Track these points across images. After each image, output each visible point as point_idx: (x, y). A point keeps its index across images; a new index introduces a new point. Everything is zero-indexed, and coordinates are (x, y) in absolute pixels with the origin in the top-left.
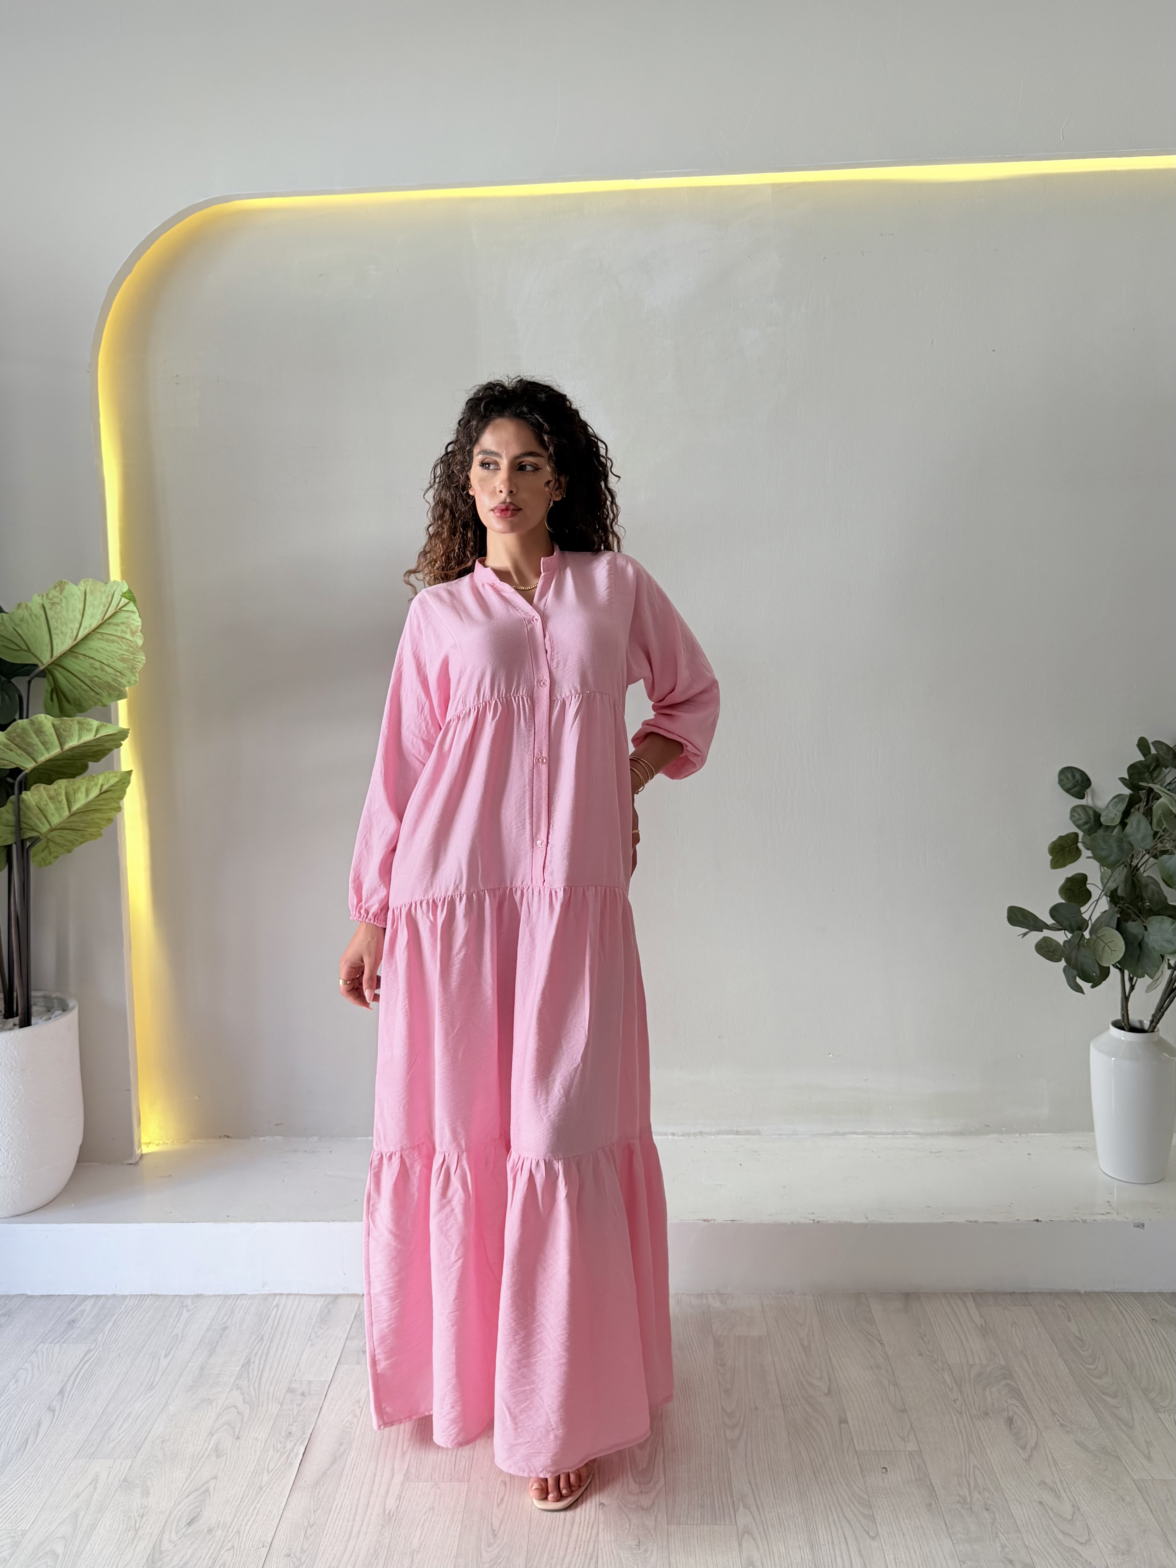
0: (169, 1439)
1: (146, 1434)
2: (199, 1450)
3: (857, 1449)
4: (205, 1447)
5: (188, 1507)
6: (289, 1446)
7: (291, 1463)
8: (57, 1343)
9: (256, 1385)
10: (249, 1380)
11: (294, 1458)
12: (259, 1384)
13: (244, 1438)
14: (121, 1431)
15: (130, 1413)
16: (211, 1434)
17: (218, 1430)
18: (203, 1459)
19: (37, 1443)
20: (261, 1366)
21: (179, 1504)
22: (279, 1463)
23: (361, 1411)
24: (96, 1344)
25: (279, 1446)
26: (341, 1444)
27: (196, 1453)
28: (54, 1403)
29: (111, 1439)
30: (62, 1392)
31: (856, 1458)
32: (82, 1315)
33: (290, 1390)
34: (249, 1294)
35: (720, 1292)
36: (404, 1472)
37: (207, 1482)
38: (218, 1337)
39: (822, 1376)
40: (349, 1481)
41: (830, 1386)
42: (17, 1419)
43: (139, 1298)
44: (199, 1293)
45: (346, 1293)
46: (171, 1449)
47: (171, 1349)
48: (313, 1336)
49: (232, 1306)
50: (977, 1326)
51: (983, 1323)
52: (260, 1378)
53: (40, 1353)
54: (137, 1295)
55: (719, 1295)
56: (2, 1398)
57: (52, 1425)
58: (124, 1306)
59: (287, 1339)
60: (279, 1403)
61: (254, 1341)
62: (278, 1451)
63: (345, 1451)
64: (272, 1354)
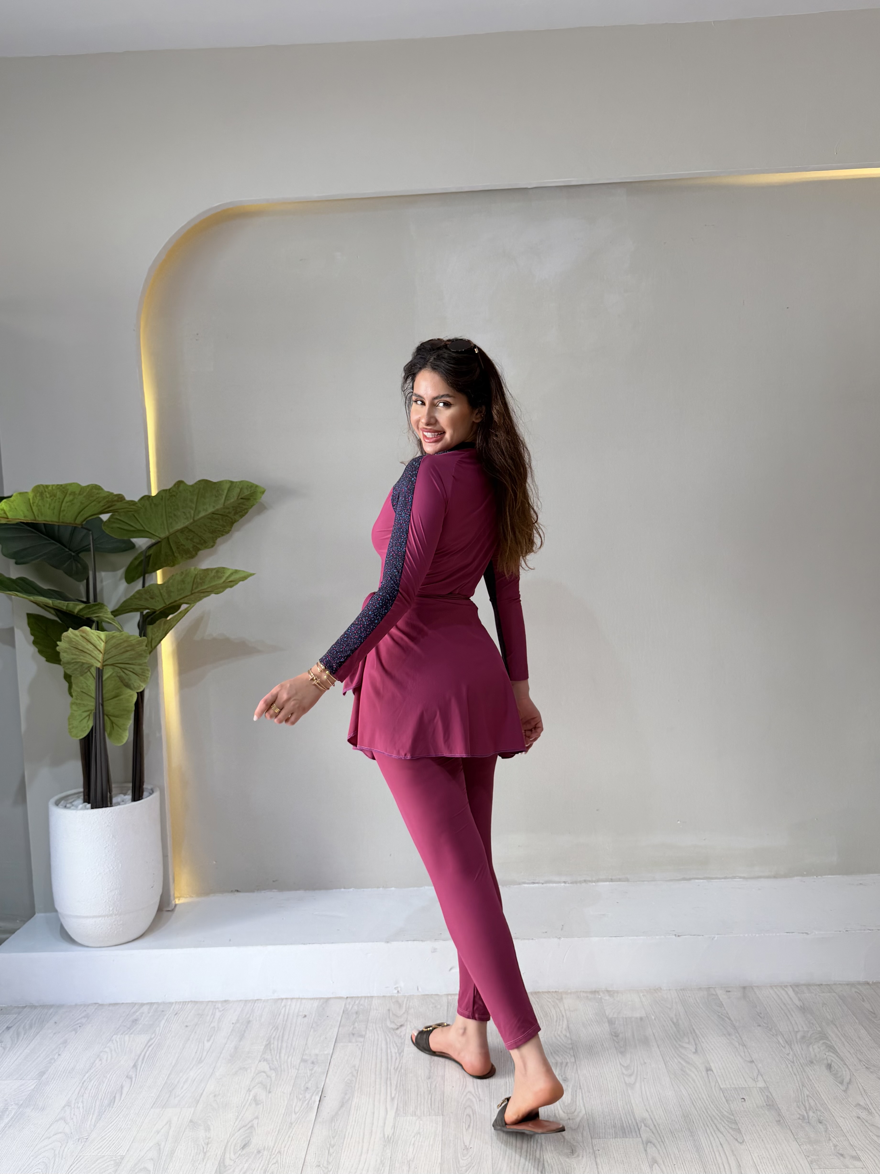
0: (219, 1094)
1: (201, 1092)
2: (243, 1100)
3: (722, 1087)
4: (246, 1099)
5: (240, 1137)
7: (312, 1106)
8: (126, 1034)
9: (278, 1057)
10: (272, 1055)
11: (313, 1104)
12: (280, 1057)
13: (275, 1092)
14: (182, 1090)
15: (187, 1079)
16: (249, 1090)
17: (253, 1088)
18: (247, 1106)
19: (122, 1099)
20: (279, 1047)
21: (234, 1135)
22: (303, 1107)
23: (357, 1073)
24: (155, 1035)
25: (301, 1096)
26: (346, 1094)
27: (240, 1102)
28: (131, 1073)
29: (177, 1095)
30: (135, 1066)
31: (721, 1093)
32: (142, 1016)
33: (303, 1061)
34: (263, 999)
35: (608, 989)
36: (394, 1111)
37: (252, 1121)
38: (245, 1027)
39: (689, 1041)
40: (356, 1118)
41: (696, 1047)
42: (105, 1085)
43: (182, 1003)
44: (227, 999)
45: (334, 996)
46: (222, 1100)
47: (212, 1036)
48: (314, 1025)
49: (251, 1008)
50: (797, 1006)
51: (802, 1004)
52: (280, 1053)
53: (114, 1041)
54: (181, 1002)
55: (608, 991)
56: (92, 1071)
57: (132, 1087)
58: (172, 1008)
59: (295, 1027)
60: (296, 1069)
61: (271, 1030)
62: (300, 1100)
63: (349, 1099)
64: (286, 1038)
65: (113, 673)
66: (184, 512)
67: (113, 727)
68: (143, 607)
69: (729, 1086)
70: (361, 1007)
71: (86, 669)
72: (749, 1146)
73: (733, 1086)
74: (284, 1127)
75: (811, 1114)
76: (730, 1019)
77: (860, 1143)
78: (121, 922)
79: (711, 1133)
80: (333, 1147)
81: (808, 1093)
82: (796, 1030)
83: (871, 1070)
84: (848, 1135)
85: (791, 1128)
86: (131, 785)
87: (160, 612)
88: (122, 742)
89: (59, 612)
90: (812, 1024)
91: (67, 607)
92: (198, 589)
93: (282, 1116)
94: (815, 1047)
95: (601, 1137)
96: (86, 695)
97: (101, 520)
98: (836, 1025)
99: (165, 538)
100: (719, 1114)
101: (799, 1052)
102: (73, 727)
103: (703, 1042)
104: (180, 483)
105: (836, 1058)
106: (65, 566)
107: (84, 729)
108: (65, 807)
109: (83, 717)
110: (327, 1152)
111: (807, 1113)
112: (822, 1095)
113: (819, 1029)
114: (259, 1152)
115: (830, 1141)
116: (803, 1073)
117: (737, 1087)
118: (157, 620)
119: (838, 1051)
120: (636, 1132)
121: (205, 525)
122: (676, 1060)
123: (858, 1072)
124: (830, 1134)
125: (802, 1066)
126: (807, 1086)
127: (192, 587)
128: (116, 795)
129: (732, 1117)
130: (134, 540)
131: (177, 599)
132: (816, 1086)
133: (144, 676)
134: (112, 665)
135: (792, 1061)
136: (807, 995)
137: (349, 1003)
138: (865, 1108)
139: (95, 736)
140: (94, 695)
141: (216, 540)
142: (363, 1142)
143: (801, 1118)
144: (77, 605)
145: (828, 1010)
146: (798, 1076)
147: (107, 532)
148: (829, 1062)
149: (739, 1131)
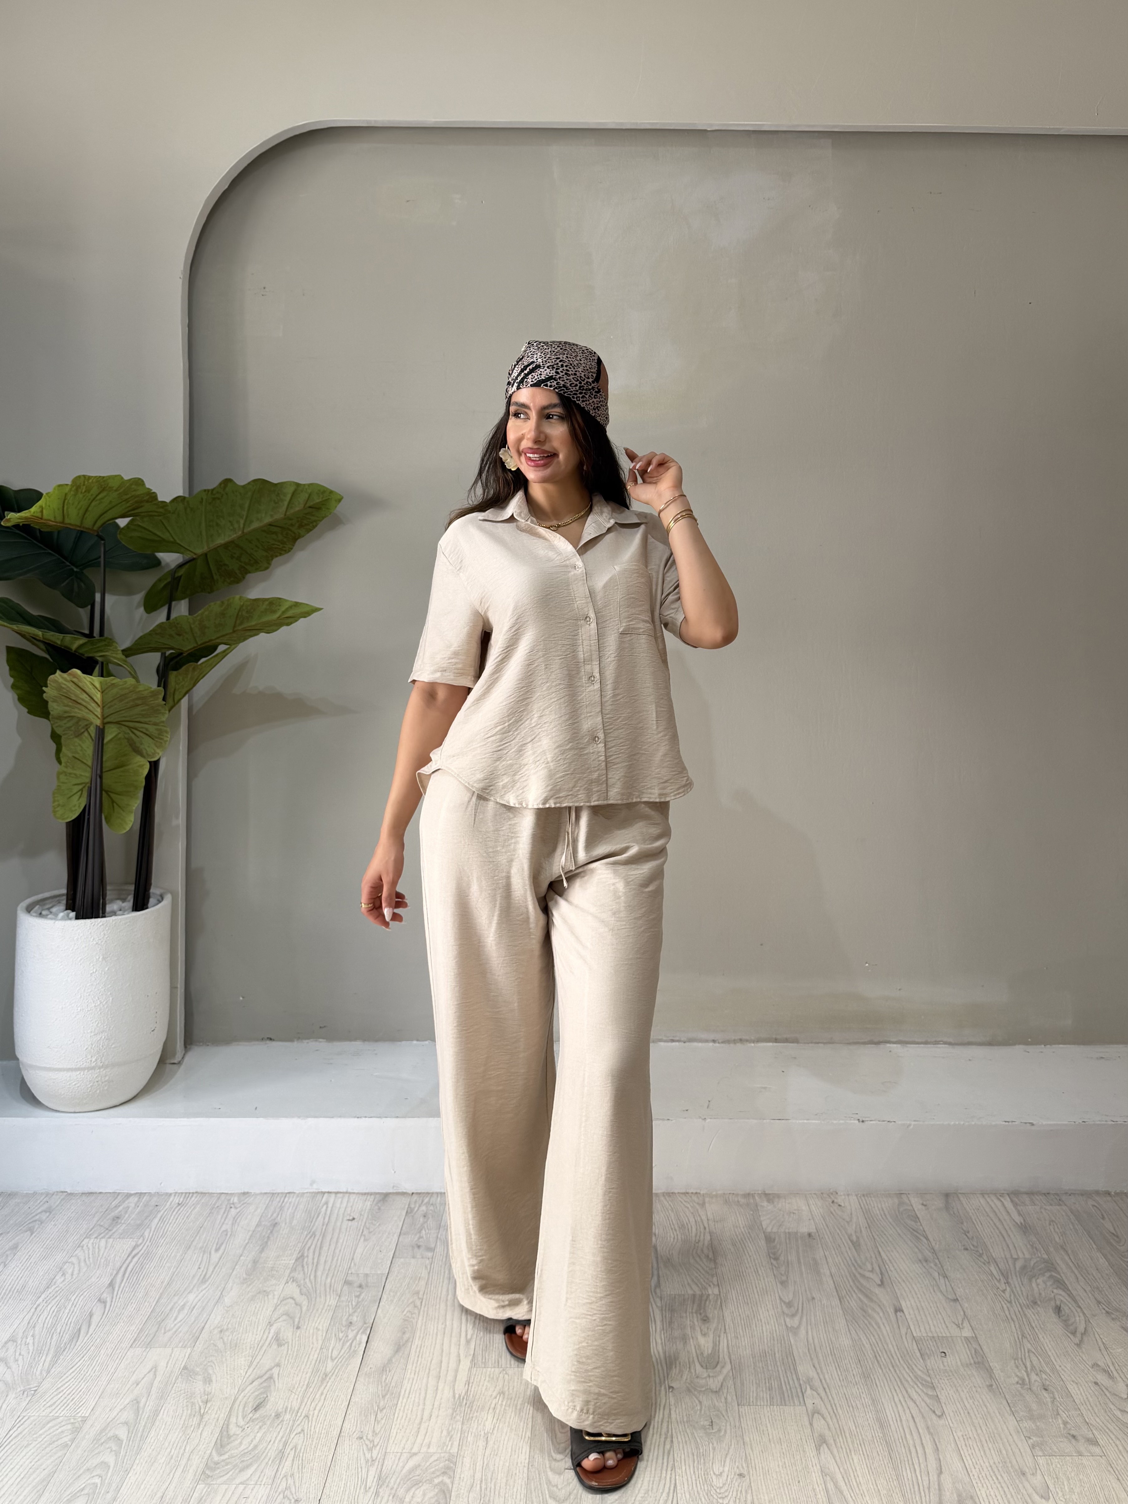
0: (227, 1329)
1: (203, 1324)
2: (259, 1340)
3: (915, 1335)
4: (265, 1337)
5: (252, 1394)
6: (351, 1335)
7: (355, 1351)
8: (102, 1238)
9: (312, 1277)
10: (304, 1273)
11: (357, 1346)
12: (315, 1276)
13: (305, 1327)
14: (177, 1321)
15: (184, 1305)
16: (270, 1324)
17: (276, 1320)
18: (264, 1348)
19: (90, 1334)
20: (316, 1260)
21: (244, 1390)
22: (343, 1351)
23: (422, 1302)
24: (144, 1240)
25: (341, 1335)
26: (404, 1333)
27: (256, 1342)
28: (105, 1295)
29: (167, 1329)
30: (111, 1285)
31: (914, 1343)
32: (126, 1212)
33: (347, 1283)
34: (297, 1192)
35: (767, 1192)
36: (470, 1358)
37: (271, 1369)
38: (269, 1231)
39: (873, 1268)
40: (416, 1368)
41: (882, 1278)
42: (67, 1311)
43: (184, 1195)
44: (246, 1191)
45: (395, 1191)
46: (230, 1338)
47: (222, 1243)
48: (366, 1232)
49: (280, 1204)
50: (1017, 1223)
51: (1022, 1221)
52: (316, 1271)
53: (85, 1247)
54: (182, 1193)
55: (766, 1195)
56: (50, 1290)
57: (104, 1316)
58: (168, 1204)
59: (339, 1234)
60: (337, 1295)
61: (306, 1236)
62: (340, 1340)
63: (409, 1339)
64: (325, 1248)
65: (119, 733)
66: (230, 522)
67: (113, 807)
68: (167, 646)
69: (924, 1335)
70: (432, 1208)
71: (83, 728)
72: (950, 1421)
73: (930, 1335)
74: (316, 1380)
75: (1034, 1377)
76: (927, 1239)
77: (1098, 1420)
78: (107, 1078)
79: (900, 1401)
80: (381, 1411)
81: (1029, 1345)
82: (1015, 1256)
83: (1113, 1316)
84: (1082, 1408)
85: (1007, 1396)
86: (132, 887)
87: (189, 654)
88: (125, 829)
89: (51, 647)
90: (1036, 1248)
91: (62, 640)
92: (243, 626)
93: (314, 1362)
94: (1040, 1281)
95: (751, 1404)
96: (79, 762)
97: (117, 526)
98: (1067, 1252)
99: (202, 555)
100: (911, 1375)
101: (1018, 1289)
102: (59, 805)
103: (891, 1270)
104: (227, 481)
105: (1067, 1297)
106: (62, 585)
107: (73, 809)
108: (40, 915)
109: (75, 791)
110: (373, 1417)
111: (1028, 1375)
112: (1048, 1350)
113: (1045, 1256)
114: (278, 1416)
115: (1059, 1416)
116: (1024, 1320)
117: (935, 1335)
118: (184, 664)
119: (1070, 1288)
120: (798, 1397)
121: (258, 540)
122: (854, 1295)
123: (1096, 1318)
124: (1058, 1407)
125: (1022, 1309)
126: (1028, 1336)
127: (236, 622)
128: (112, 901)
129: (929, 1379)
130: (160, 555)
131: (213, 638)
132: (1040, 1337)
133: (161, 739)
134: (117, 723)
135: (1009, 1299)
136: (1030, 1207)
137: (416, 1202)
138: (1104, 1371)
139: (89, 819)
140: (90, 763)
141: (272, 560)
142: (424, 1404)
143: (1020, 1382)
144: (76, 639)
145: (1057, 1230)
146: (1017, 1323)
147: (123, 543)
148: (1058, 1303)
149: (937, 1398)
